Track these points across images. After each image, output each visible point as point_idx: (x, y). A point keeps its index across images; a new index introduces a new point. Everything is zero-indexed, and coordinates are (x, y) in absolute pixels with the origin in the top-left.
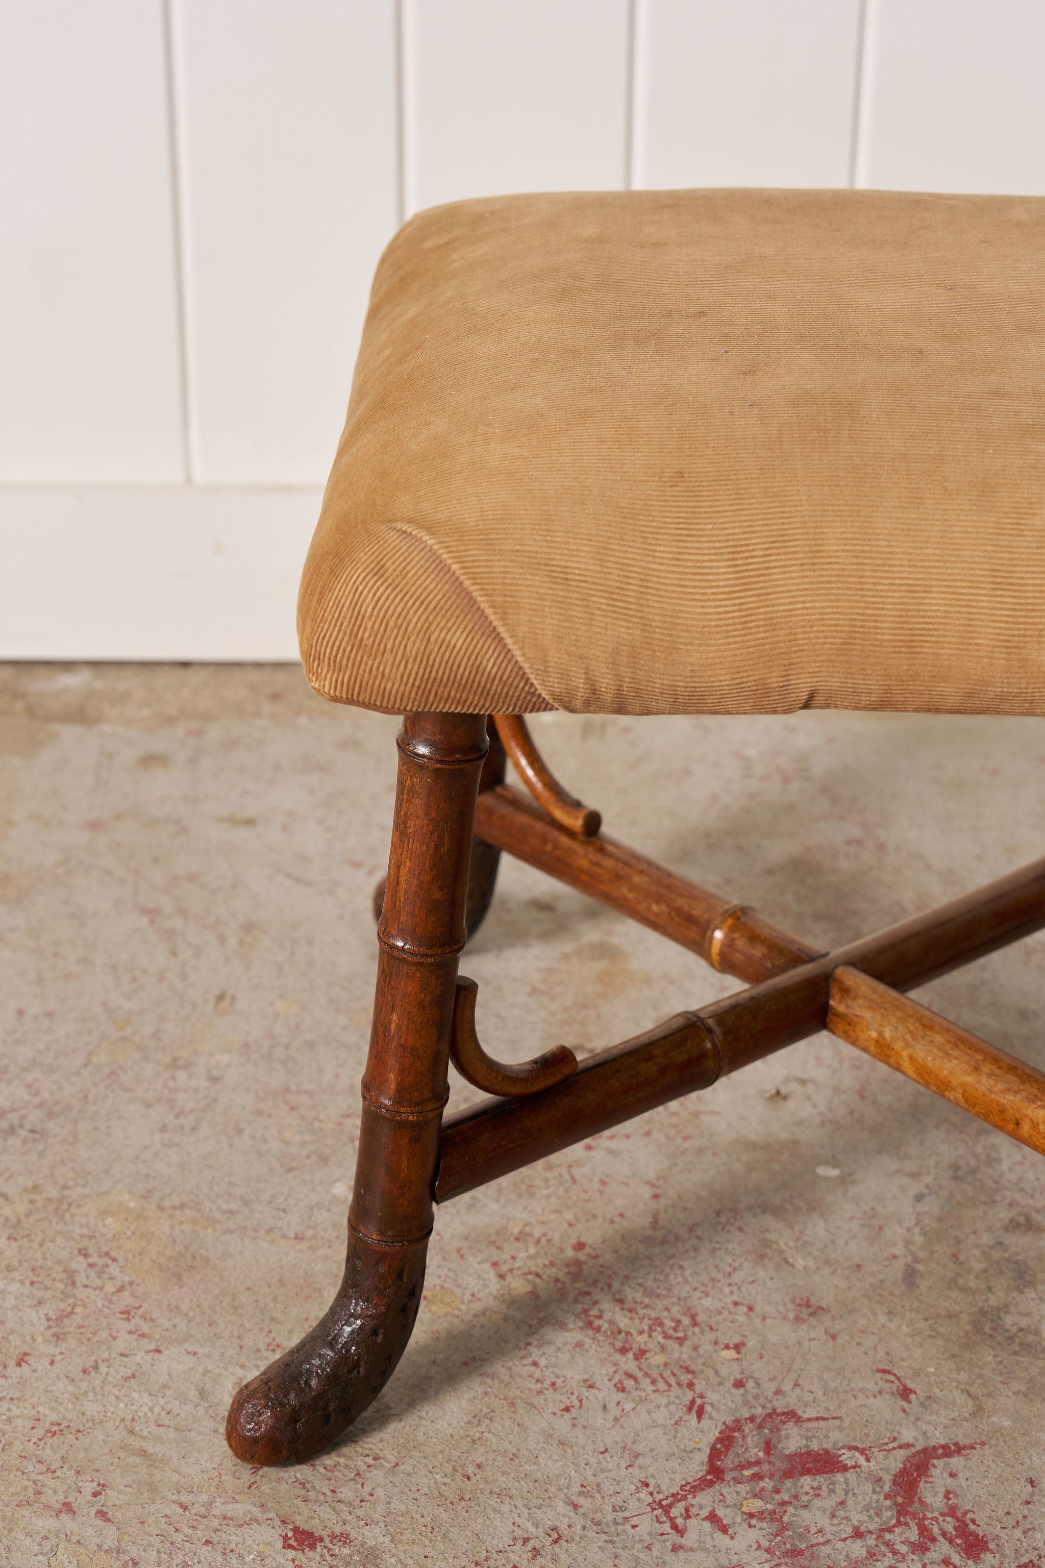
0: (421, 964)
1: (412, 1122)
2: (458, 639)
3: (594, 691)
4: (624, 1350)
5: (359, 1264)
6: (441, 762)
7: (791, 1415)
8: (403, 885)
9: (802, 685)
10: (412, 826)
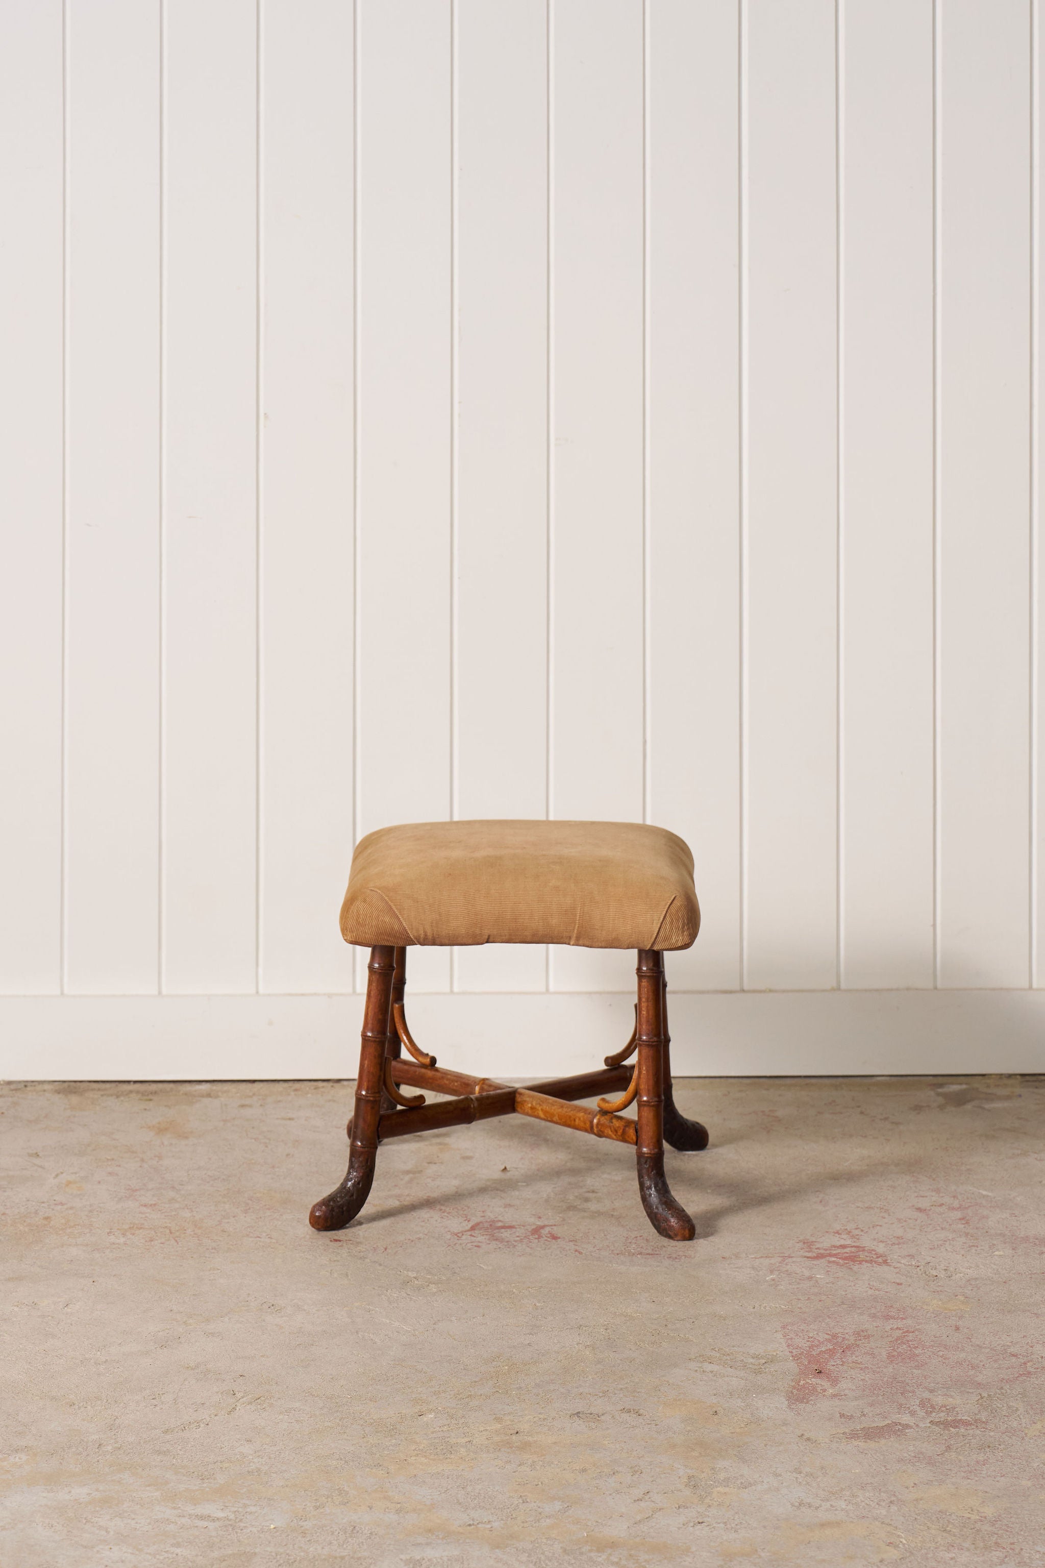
0: (375, 1041)
1: (371, 1101)
2: (387, 919)
3: (426, 935)
4: (444, 1212)
5: (353, 1159)
6: (381, 970)
7: (500, 1221)
8: (370, 1014)
9: (486, 932)
10: (372, 993)
